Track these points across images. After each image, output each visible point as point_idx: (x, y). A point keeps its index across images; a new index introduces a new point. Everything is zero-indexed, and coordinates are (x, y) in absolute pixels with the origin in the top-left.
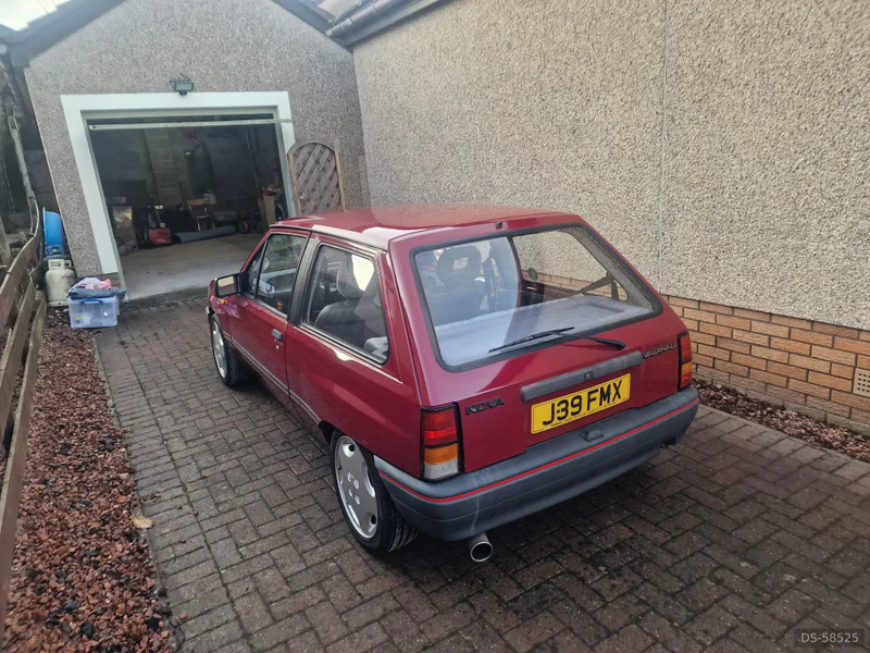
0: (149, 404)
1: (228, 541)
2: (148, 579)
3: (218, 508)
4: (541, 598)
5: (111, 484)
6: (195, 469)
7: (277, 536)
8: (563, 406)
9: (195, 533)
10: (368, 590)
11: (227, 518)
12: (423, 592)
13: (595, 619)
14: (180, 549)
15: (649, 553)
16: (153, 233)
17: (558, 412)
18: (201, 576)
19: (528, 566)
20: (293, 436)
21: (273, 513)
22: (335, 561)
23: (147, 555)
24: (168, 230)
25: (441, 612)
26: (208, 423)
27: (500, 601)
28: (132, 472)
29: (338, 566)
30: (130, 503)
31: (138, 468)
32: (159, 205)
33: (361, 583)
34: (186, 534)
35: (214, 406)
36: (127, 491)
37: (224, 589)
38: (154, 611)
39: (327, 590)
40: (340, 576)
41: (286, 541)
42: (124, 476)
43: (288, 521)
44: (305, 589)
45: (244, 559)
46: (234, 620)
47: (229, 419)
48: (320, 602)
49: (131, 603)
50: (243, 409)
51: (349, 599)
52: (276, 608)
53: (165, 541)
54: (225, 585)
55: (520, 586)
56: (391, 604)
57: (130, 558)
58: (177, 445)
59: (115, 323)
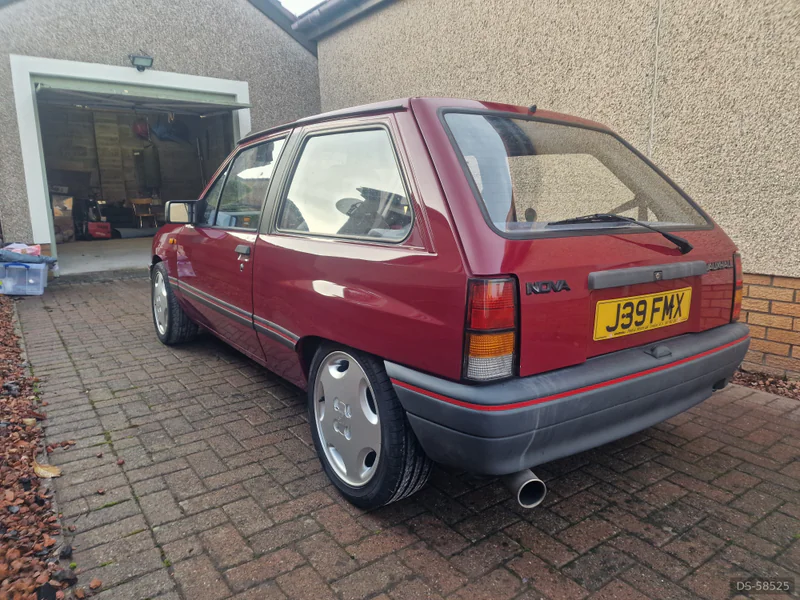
0: (70, 358)
1: (164, 493)
2: (46, 536)
3: (151, 457)
4: (605, 563)
5: (10, 427)
6: (122, 417)
7: (232, 489)
8: (628, 310)
9: (118, 483)
10: (362, 552)
11: (163, 468)
12: (441, 555)
13: (687, 589)
14: (97, 501)
15: (716, 511)
16: (92, 226)
17: (623, 316)
18: (124, 534)
19: (571, 525)
20: (246, 389)
21: (224, 464)
22: (312, 518)
23: (50, 508)
24: (109, 224)
25: (474, 580)
26: (142, 376)
27: (551, 568)
28: (40, 418)
29: (317, 522)
30: (33, 449)
31: (49, 416)
32: (102, 200)
33: (352, 543)
34: (106, 485)
35: (150, 360)
36: (30, 437)
37: (157, 550)
38: (51, 577)
39: (305, 552)
40: (322, 535)
41: (244, 494)
42: (29, 421)
43: (244, 473)
44: (274, 551)
45: (185, 515)
46: (172, 590)
47: (167, 373)
48: (297, 567)
49: (17, 565)
50: (185, 365)
51: (339, 564)
52: (235, 576)
53: (77, 492)
54: (159, 546)
55: (570, 548)
56: (400, 571)
57: (25, 509)
58: (100, 395)
59: (41, 292)
